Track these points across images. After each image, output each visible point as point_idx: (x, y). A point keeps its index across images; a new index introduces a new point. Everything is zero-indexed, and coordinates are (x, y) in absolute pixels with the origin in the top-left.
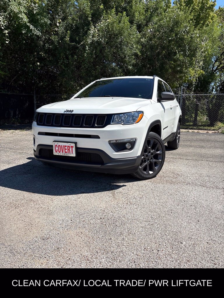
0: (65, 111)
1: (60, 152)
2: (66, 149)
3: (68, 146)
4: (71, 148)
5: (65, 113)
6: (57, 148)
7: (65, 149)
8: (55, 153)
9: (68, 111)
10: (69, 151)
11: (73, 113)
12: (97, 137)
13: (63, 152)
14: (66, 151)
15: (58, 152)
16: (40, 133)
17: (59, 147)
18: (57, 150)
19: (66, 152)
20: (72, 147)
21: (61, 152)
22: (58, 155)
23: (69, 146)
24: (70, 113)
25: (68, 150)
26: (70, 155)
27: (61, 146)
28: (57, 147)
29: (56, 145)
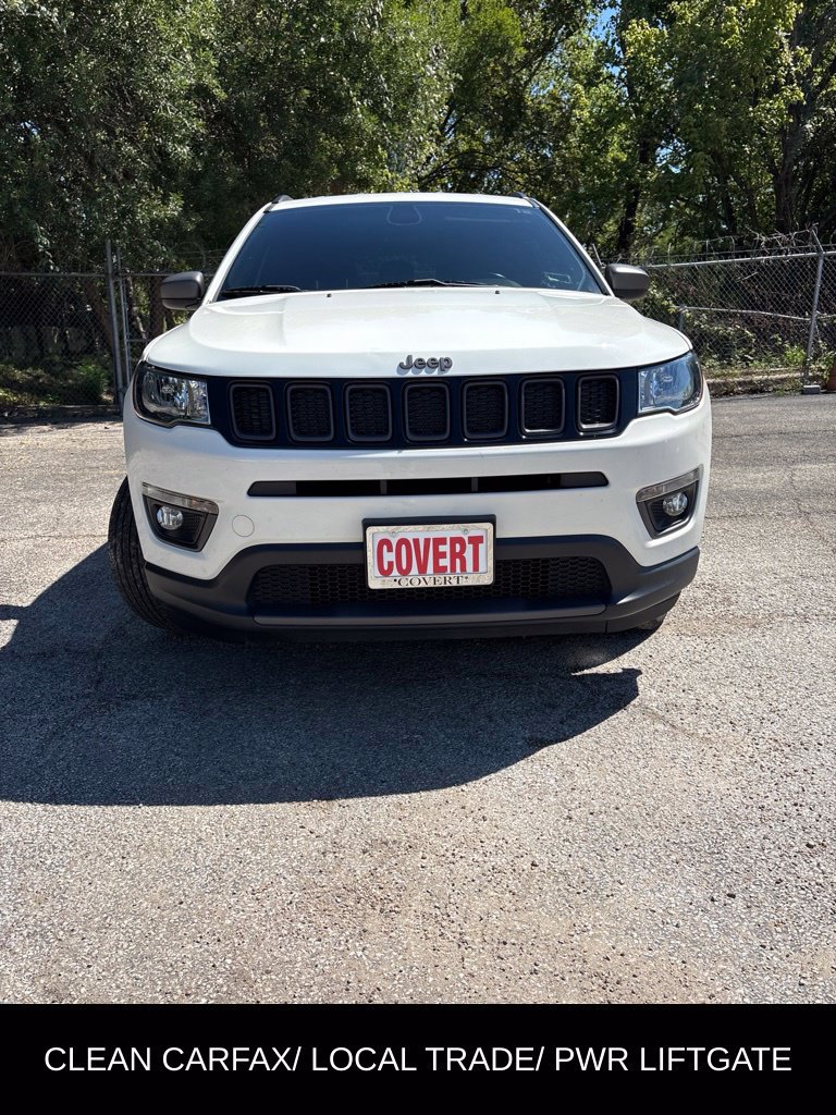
0: (401, 365)
1: (405, 573)
2: (443, 555)
3: (454, 541)
4: (469, 548)
5: (410, 374)
6: (389, 557)
7: (439, 555)
8: (375, 582)
9: (421, 364)
10: (458, 561)
11: (451, 373)
12: (597, 480)
13: (422, 569)
14: (444, 562)
15: (395, 572)
16: (259, 490)
17: (404, 547)
18: (390, 564)
19: (439, 570)
20: (476, 541)
21: (415, 570)
22: (396, 586)
23: (460, 540)
24: (436, 373)
25: (454, 556)
26: (463, 583)
27: (416, 541)
28: (390, 550)
29: (385, 542)
